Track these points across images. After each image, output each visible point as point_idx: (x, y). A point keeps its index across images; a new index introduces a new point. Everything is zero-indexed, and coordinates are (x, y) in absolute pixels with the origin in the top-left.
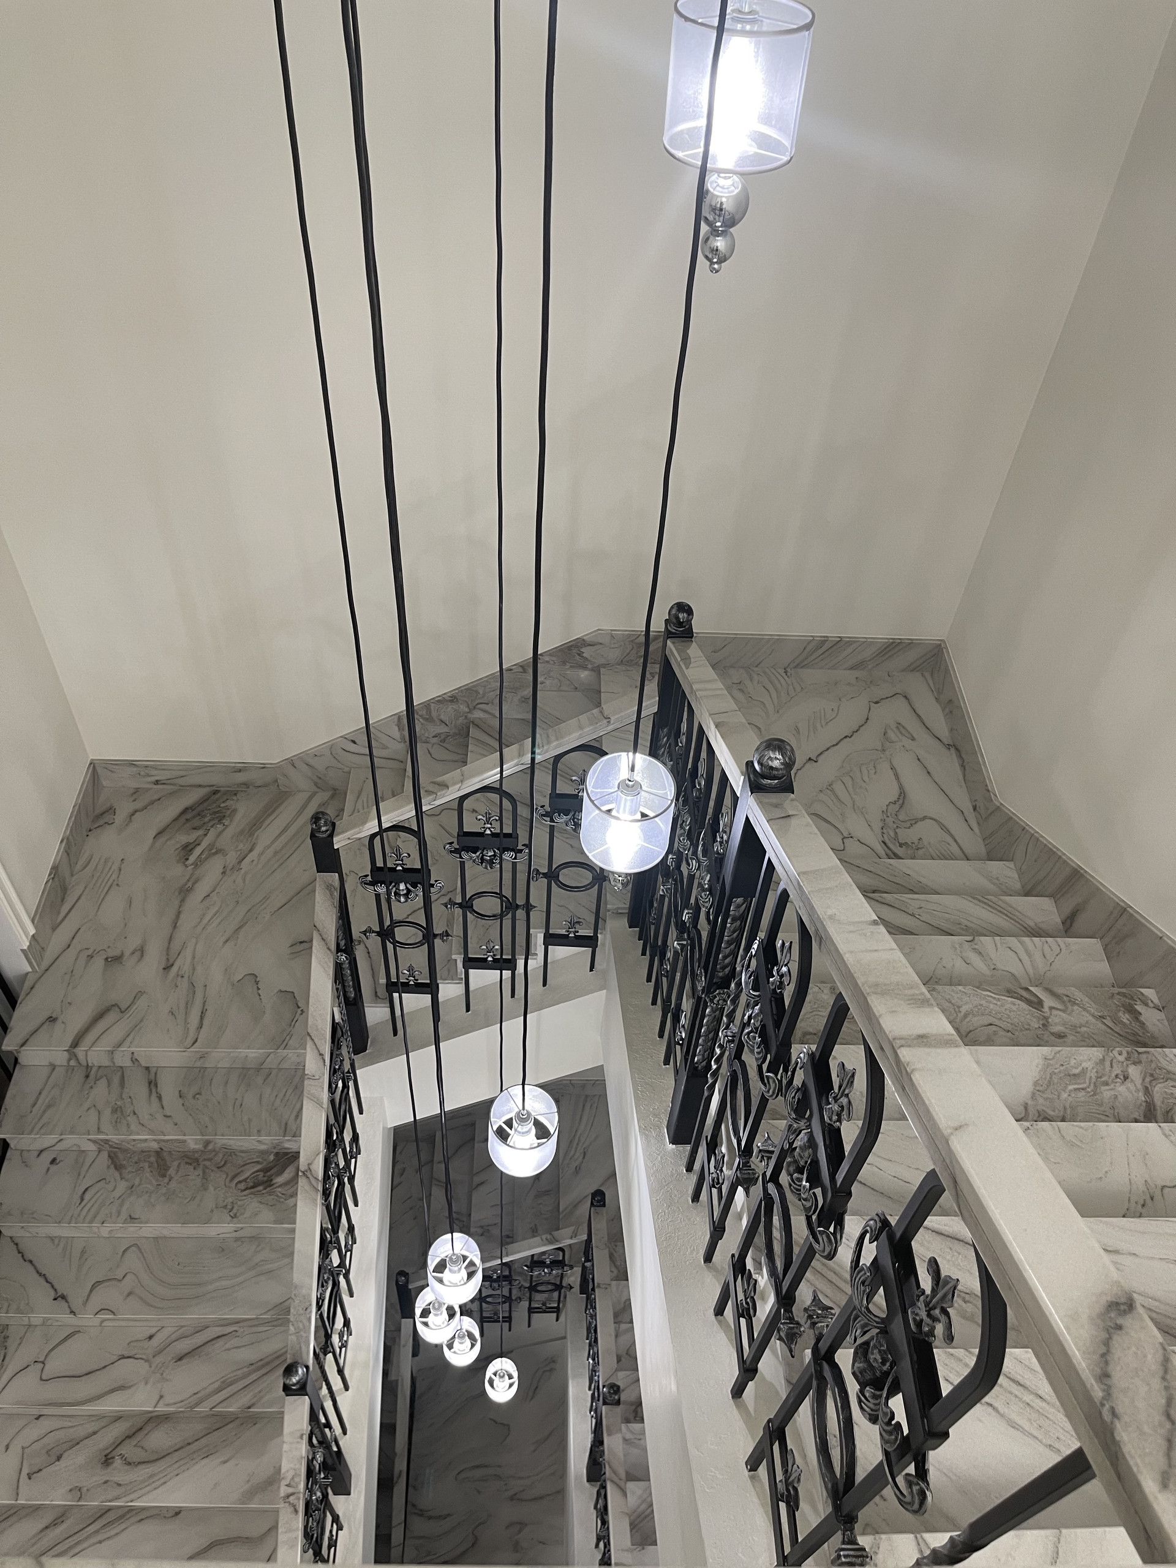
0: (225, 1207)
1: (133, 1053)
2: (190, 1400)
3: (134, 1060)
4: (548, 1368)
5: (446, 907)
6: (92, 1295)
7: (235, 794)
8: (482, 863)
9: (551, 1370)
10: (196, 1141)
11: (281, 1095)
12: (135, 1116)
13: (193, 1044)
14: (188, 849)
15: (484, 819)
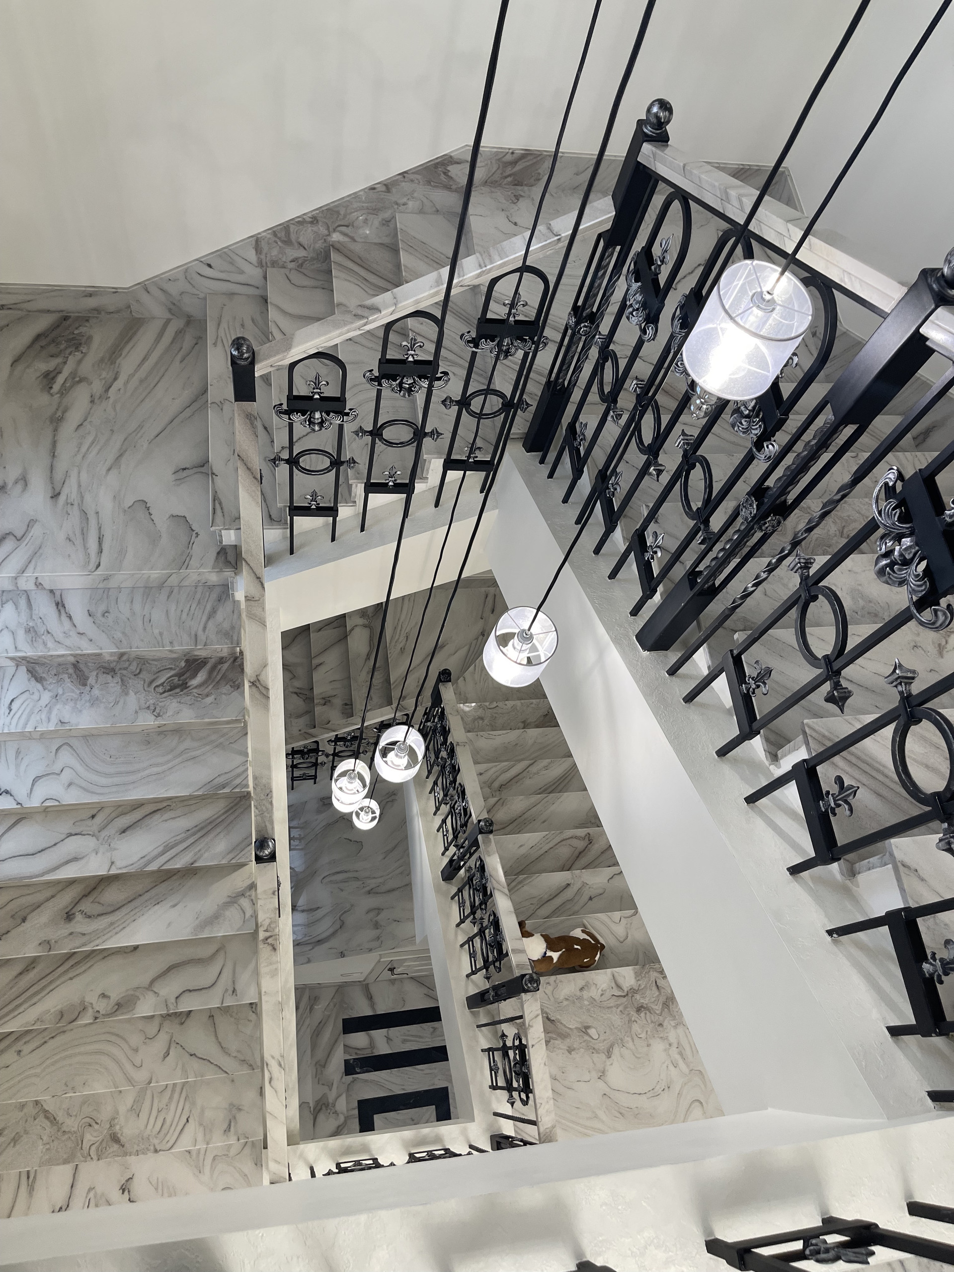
0: (148, 708)
1: (37, 578)
2: (139, 863)
3: (38, 584)
4: (390, 799)
5: (358, 435)
6: (35, 787)
7: (87, 321)
8: (400, 391)
9: (393, 801)
10: (112, 654)
11: (186, 611)
12: (49, 635)
13: (97, 567)
14: (49, 378)
15: (409, 345)
